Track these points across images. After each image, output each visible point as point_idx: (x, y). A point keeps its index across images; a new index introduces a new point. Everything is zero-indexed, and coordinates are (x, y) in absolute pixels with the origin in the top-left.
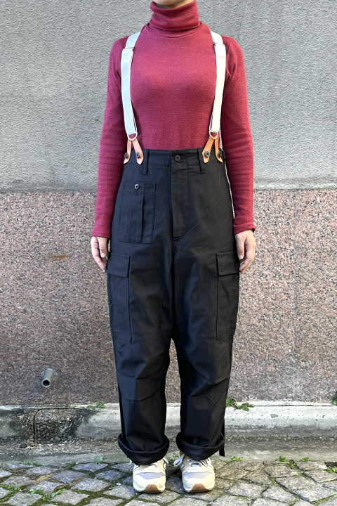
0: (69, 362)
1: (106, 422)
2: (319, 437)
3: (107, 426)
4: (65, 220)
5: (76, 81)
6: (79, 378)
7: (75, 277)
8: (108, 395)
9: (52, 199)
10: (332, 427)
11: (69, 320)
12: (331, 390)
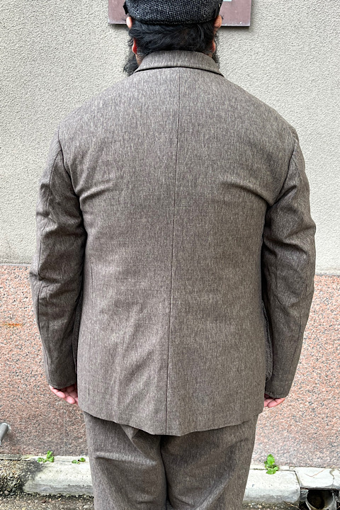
0: (21, 418)
1: (51, 481)
2: (248, 504)
3: (52, 484)
4: (18, 293)
5: (32, 162)
6: (31, 433)
7: (27, 343)
8: (57, 449)
9: (6, 272)
10: (261, 496)
11: (22, 381)
12: (263, 454)
